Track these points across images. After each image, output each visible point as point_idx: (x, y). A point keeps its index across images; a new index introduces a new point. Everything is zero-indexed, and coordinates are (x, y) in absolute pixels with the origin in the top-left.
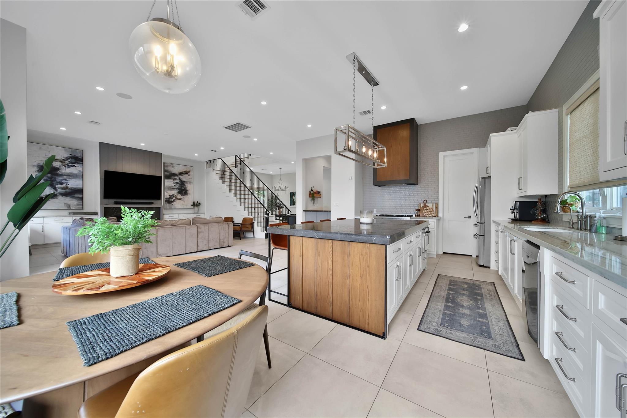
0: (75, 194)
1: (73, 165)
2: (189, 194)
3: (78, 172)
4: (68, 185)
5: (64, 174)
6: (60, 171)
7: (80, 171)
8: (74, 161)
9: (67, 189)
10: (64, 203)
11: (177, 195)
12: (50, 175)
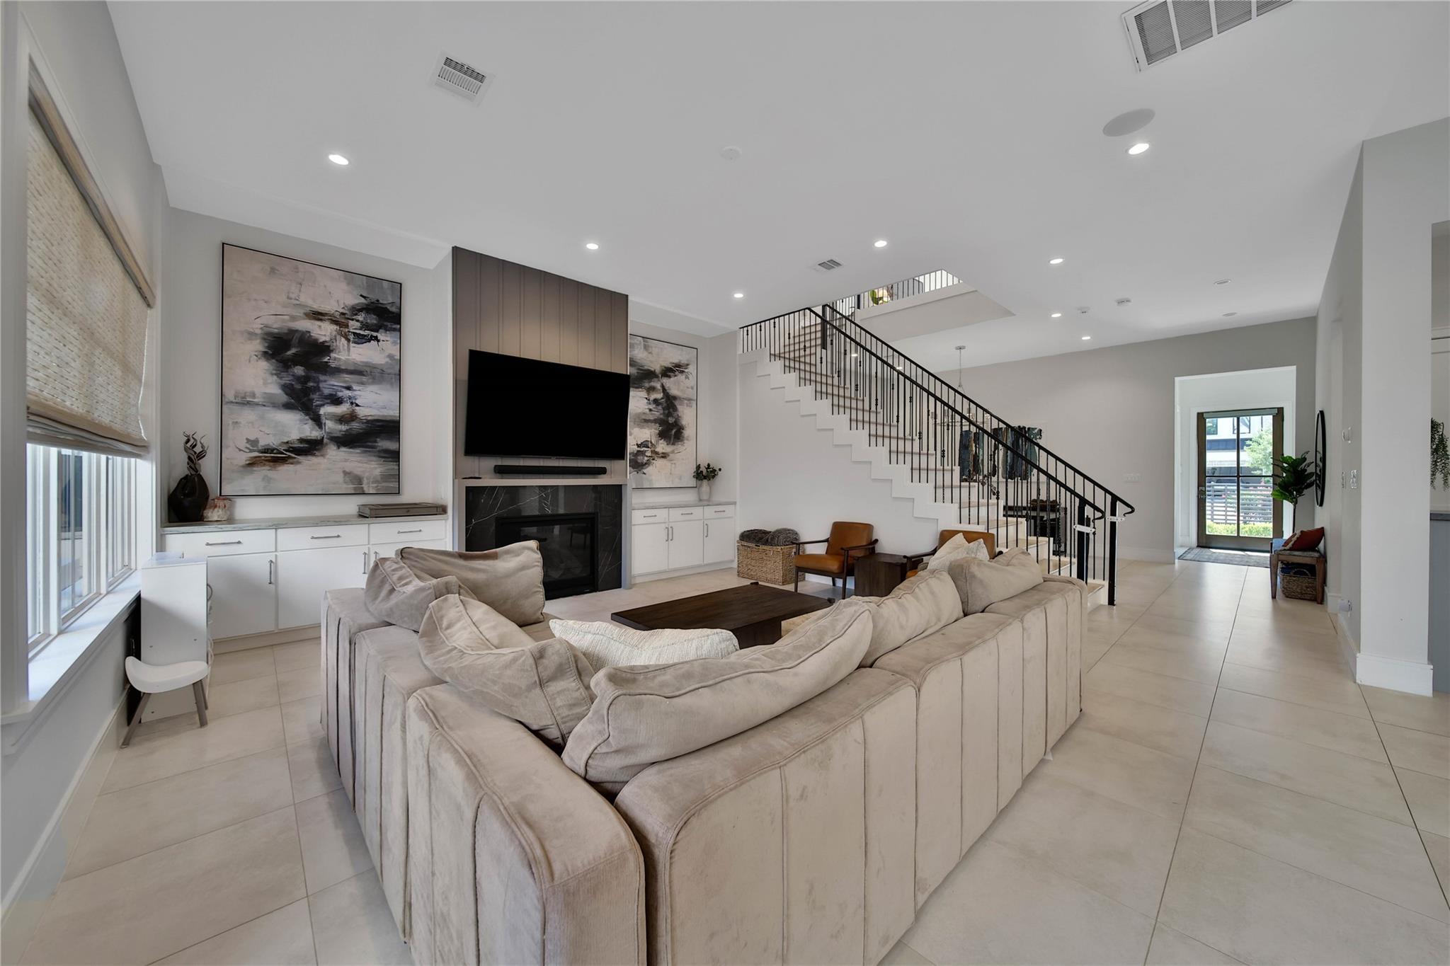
0: (378, 440)
1: (372, 336)
2: (687, 440)
3: (388, 360)
4: (357, 405)
5: (343, 368)
6: (333, 355)
7: (391, 356)
8: (375, 322)
9: (353, 421)
10: (345, 473)
11: (657, 442)
12: (302, 368)
